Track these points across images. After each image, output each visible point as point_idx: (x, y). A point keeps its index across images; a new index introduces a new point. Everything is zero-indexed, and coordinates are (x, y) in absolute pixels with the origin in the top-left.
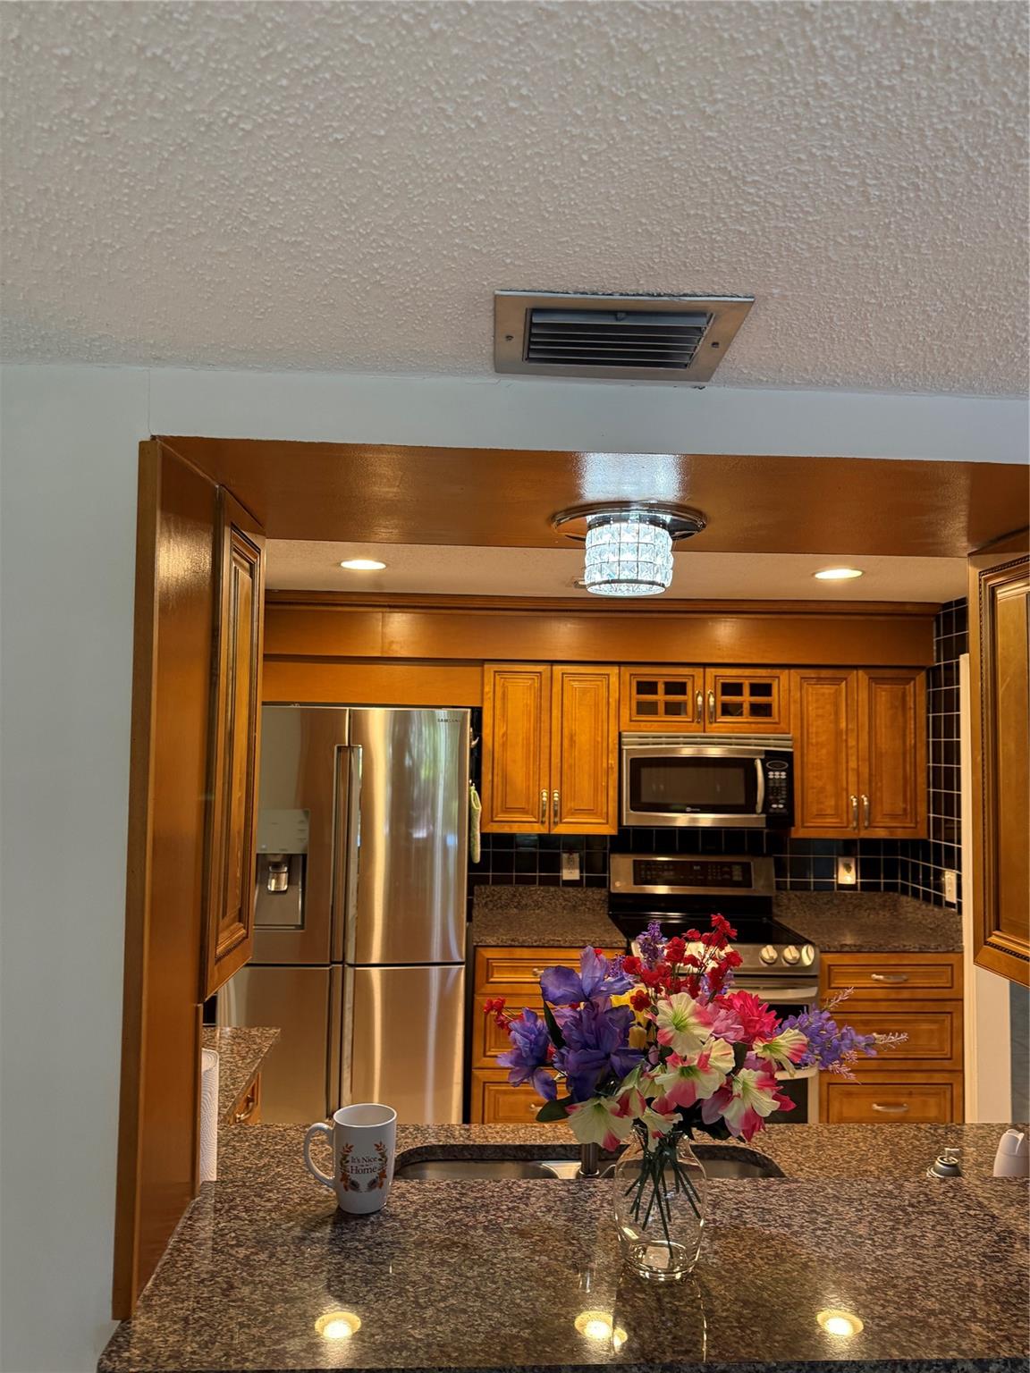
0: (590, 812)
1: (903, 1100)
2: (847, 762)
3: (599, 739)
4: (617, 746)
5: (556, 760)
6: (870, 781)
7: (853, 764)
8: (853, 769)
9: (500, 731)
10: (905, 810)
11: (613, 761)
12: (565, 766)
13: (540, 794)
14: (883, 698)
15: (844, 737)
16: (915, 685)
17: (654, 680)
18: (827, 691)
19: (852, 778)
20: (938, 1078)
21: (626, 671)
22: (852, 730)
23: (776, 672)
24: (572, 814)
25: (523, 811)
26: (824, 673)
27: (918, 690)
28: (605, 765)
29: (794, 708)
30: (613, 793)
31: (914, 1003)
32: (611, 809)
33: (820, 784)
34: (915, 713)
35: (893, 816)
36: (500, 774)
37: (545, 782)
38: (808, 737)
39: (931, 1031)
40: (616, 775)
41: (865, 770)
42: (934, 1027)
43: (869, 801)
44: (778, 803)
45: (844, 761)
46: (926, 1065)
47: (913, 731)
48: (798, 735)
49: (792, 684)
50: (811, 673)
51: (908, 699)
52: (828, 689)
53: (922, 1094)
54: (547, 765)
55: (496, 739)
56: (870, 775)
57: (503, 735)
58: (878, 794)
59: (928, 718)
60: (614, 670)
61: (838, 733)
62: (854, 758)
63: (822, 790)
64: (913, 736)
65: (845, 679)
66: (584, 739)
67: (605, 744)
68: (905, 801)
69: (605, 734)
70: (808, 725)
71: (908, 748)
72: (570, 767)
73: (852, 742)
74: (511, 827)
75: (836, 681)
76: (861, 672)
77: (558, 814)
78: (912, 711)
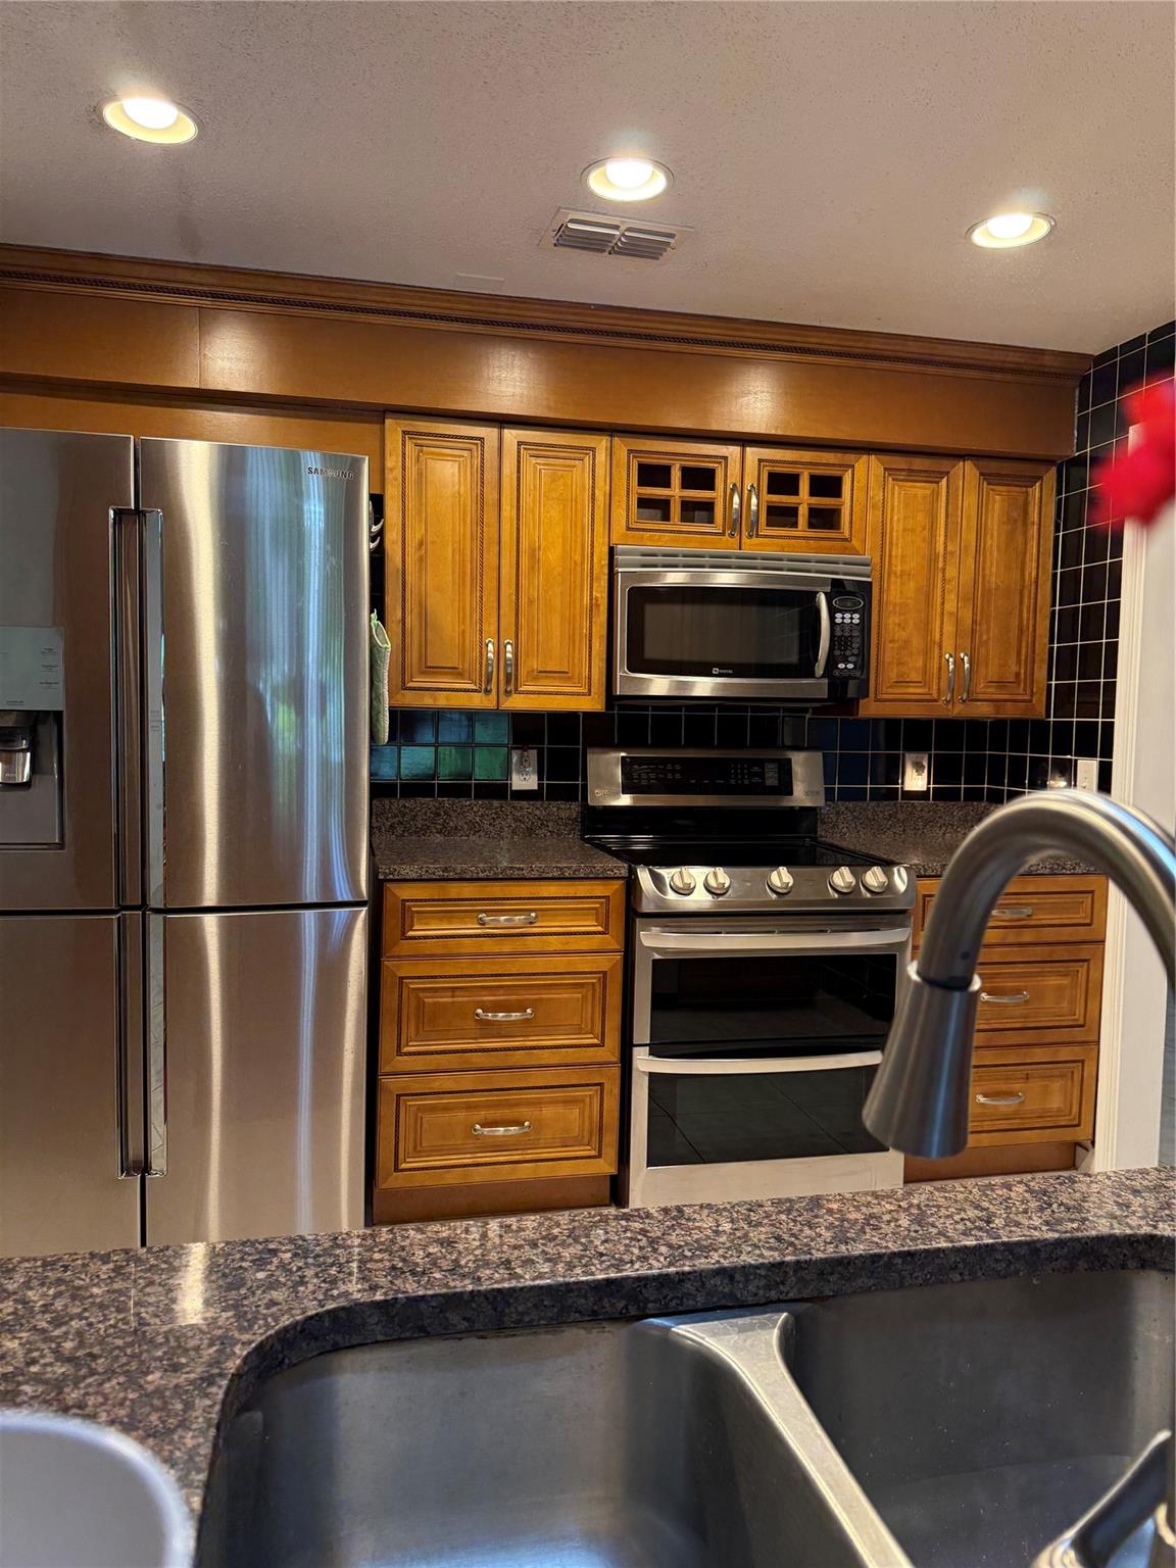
0: (562, 675)
1: (1017, 1086)
2: (943, 603)
3: (577, 558)
4: (606, 571)
5: (508, 590)
6: (973, 631)
7: (951, 606)
8: (950, 614)
9: (413, 538)
10: (1018, 675)
11: (601, 594)
12: (524, 601)
13: (483, 646)
14: (997, 506)
15: (941, 565)
16: (1041, 485)
17: (666, 462)
18: (920, 493)
19: (949, 628)
20: (1065, 1053)
21: (622, 446)
22: (952, 553)
23: (850, 458)
24: (535, 678)
25: (455, 672)
26: (919, 463)
27: (1043, 497)
28: (586, 600)
29: (873, 517)
30: (599, 647)
31: (1038, 949)
32: (595, 670)
33: (904, 635)
34: (1039, 529)
35: (1001, 684)
36: (415, 611)
37: (490, 626)
38: (890, 564)
39: (1060, 988)
40: (603, 617)
41: (967, 616)
42: (1065, 981)
43: (970, 662)
44: (846, 661)
45: (939, 600)
46: (1051, 1035)
47: (1035, 557)
48: (877, 560)
49: (872, 478)
50: (899, 462)
51: (1030, 509)
52: (921, 490)
53: (1043, 1077)
54: (494, 598)
55: (409, 549)
56: (974, 622)
57: (421, 544)
58: (983, 650)
59: (1056, 539)
60: (601, 443)
61: (933, 558)
62: (953, 596)
63: (907, 642)
64: (1034, 565)
65: (948, 473)
66: (552, 556)
67: (587, 566)
68: (1019, 662)
69: (588, 550)
70: (891, 544)
71: (1027, 582)
72: (530, 602)
73: (951, 572)
74: (435, 699)
75: (934, 477)
76: (969, 464)
77: (512, 680)
78: (1036, 527)
